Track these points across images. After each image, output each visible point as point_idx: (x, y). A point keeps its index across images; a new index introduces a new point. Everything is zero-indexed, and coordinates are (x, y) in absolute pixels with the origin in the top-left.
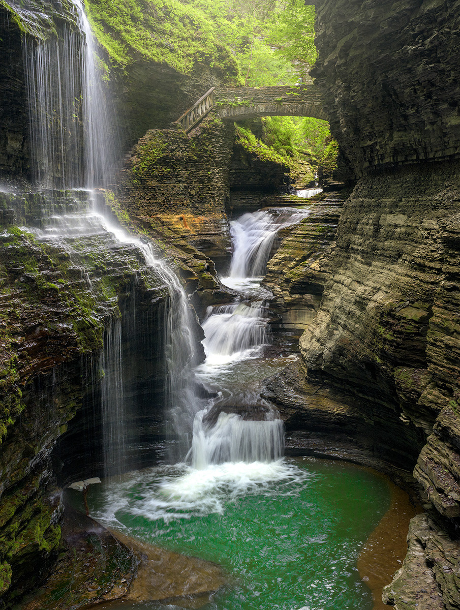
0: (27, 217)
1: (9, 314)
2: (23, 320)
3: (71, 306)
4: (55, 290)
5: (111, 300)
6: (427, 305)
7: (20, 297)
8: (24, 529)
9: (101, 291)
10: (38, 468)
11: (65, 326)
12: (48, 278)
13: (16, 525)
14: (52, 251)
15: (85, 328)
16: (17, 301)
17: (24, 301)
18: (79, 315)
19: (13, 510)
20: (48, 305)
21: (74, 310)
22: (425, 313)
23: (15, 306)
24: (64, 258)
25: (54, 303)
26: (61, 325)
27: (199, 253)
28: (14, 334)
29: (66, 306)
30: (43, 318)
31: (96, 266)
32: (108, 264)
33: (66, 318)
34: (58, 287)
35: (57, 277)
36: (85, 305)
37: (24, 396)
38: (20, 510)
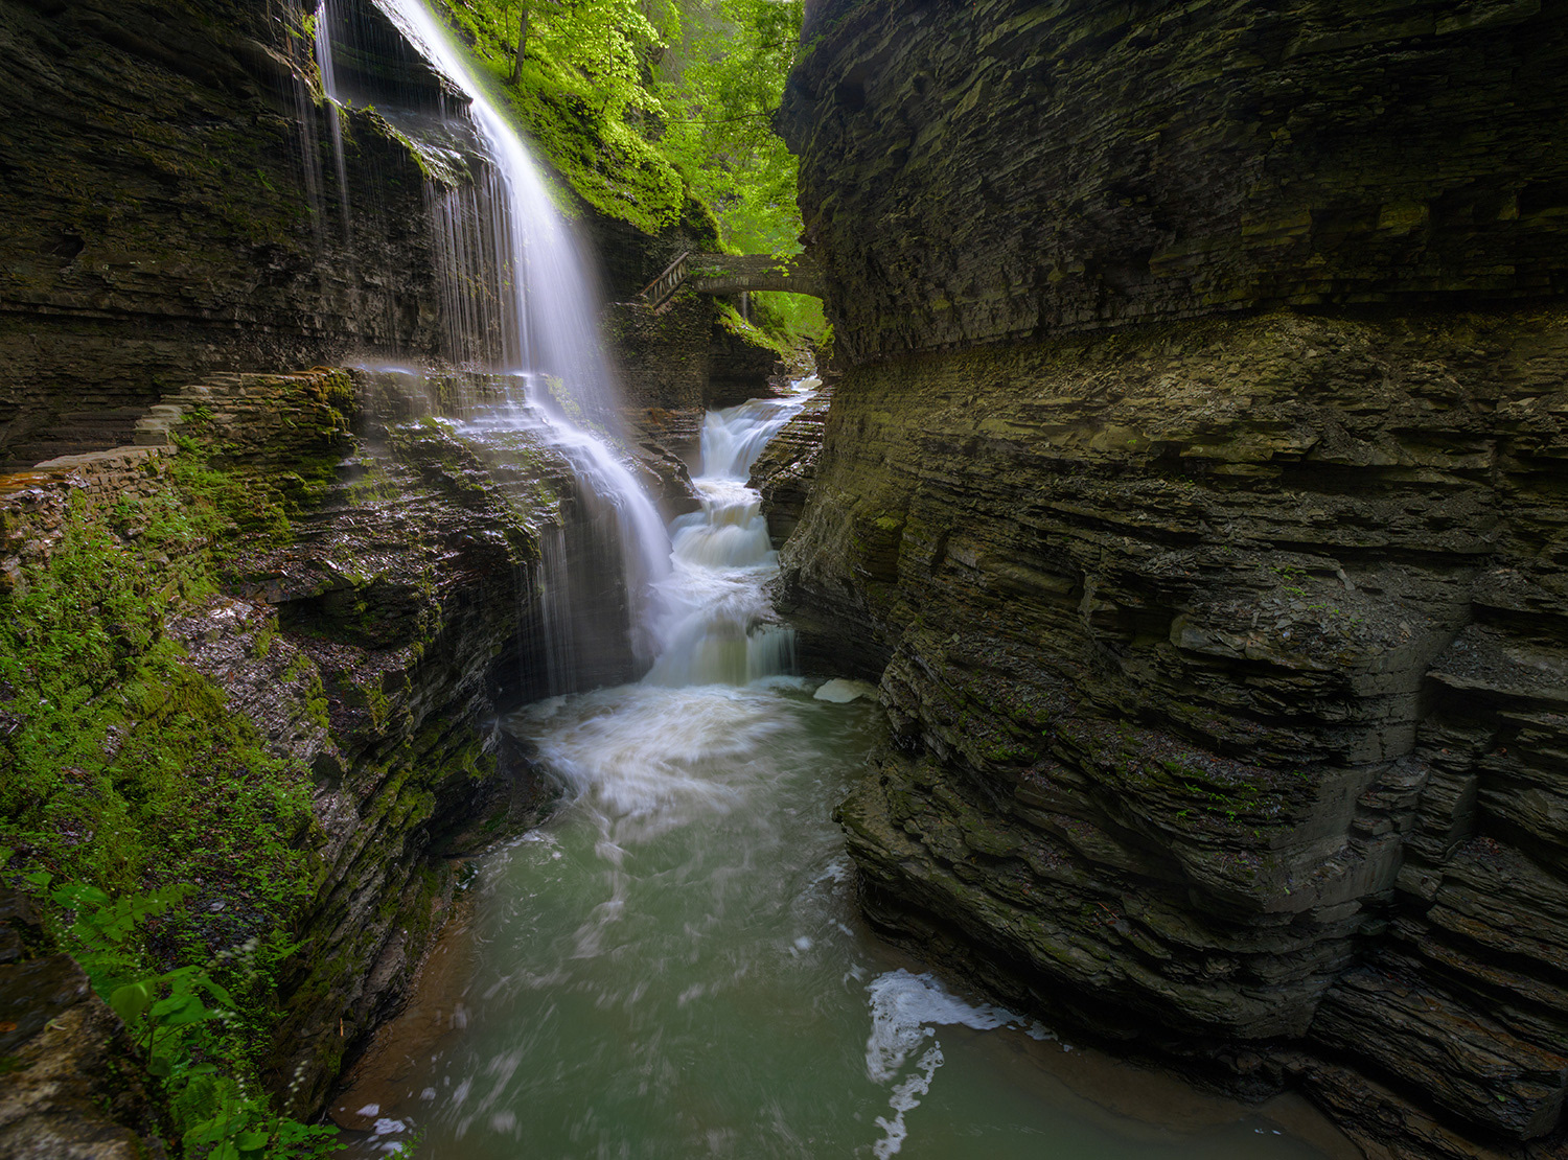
0: (445, 406)
1: (424, 519)
2: (442, 527)
3: (502, 510)
4: (482, 493)
5: (552, 505)
6: (902, 514)
7: (437, 500)
8: (451, 756)
9: (539, 495)
10: (467, 693)
11: (494, 534)
12: (472, 479)
13: (441, 752)
14: (475, 447)
15: (518, 537)
16: (434, 504)
17: (442, 505)
18: (511, 522)
19: (437, 737)
20: (472, 510)
21: (504, 517)
22: (900, 523)
23: (432, 510)
24: (489, 456)
25: (481, 509)
26: (488, 533)
27: (669, 454)
28: (429, 542)
29: (495, 511)
30: (466, 524)
31: (532, 466)
32: (548, 464)
33: (493, 525)
34: (485, 488)
35: (484, 477)
36: (519, 511)
37: (443, 613)
38: (444, 738)
